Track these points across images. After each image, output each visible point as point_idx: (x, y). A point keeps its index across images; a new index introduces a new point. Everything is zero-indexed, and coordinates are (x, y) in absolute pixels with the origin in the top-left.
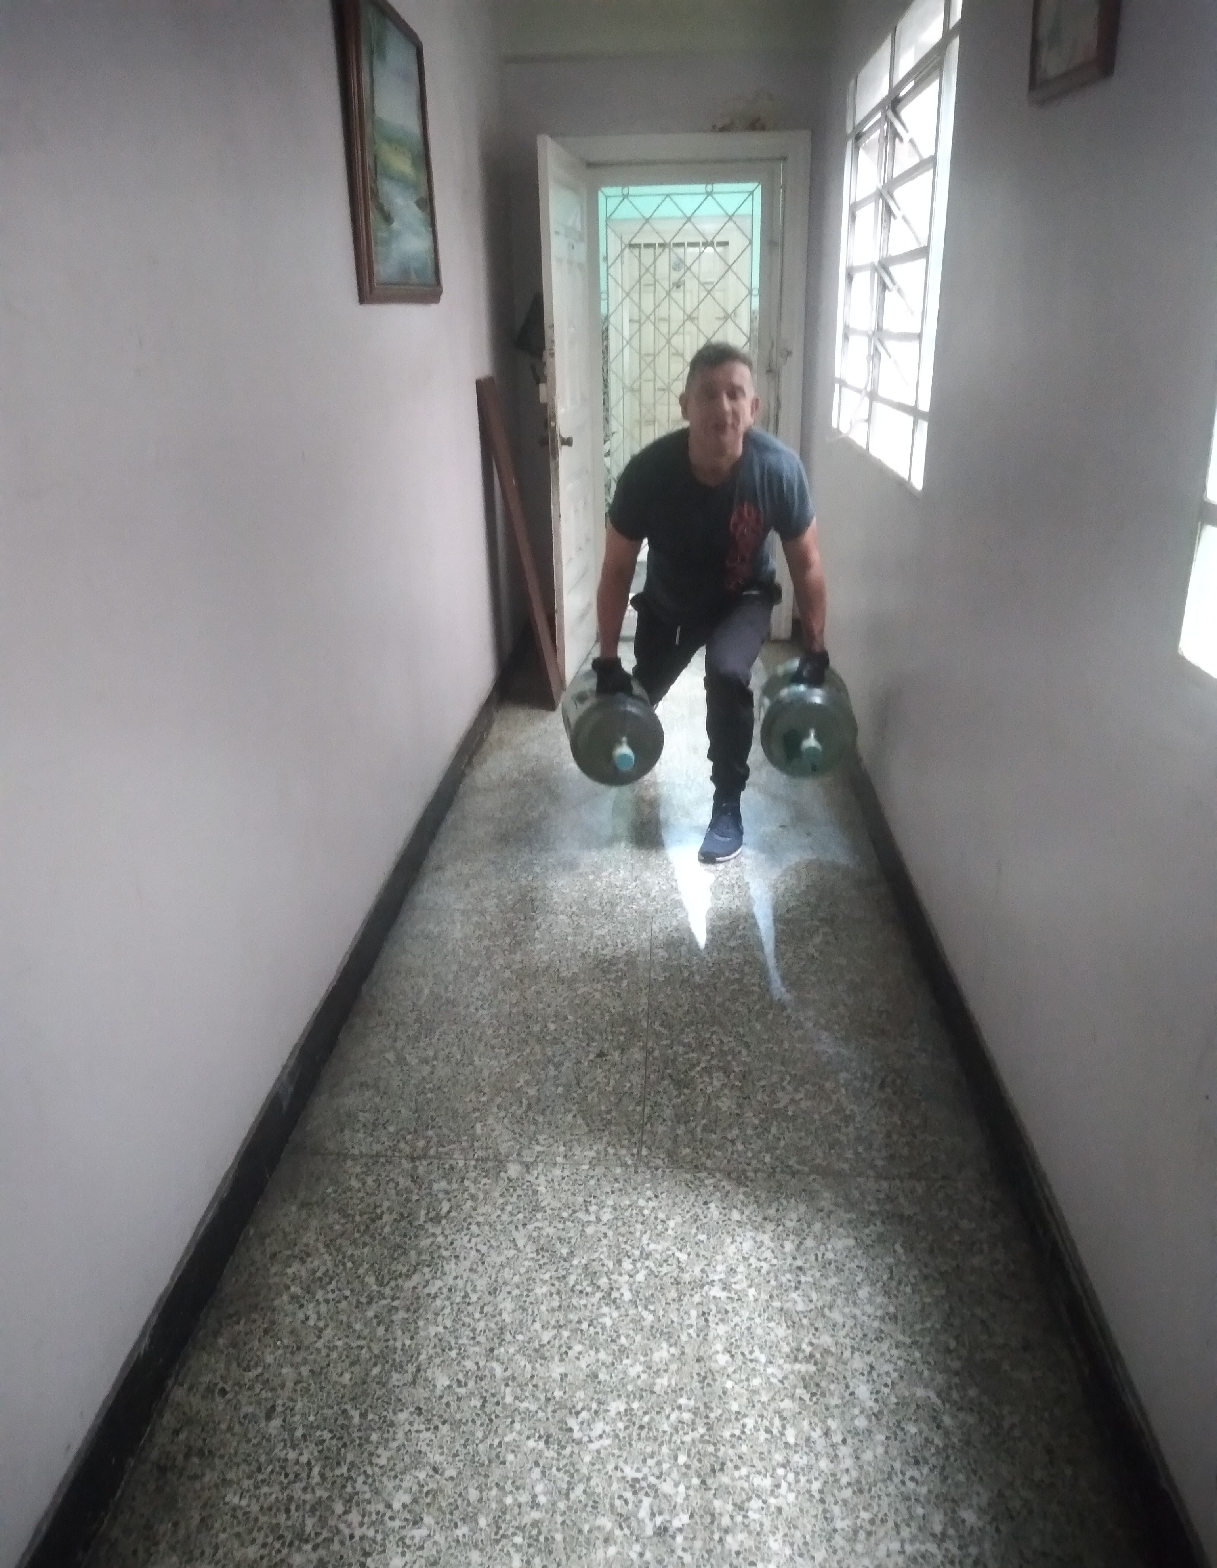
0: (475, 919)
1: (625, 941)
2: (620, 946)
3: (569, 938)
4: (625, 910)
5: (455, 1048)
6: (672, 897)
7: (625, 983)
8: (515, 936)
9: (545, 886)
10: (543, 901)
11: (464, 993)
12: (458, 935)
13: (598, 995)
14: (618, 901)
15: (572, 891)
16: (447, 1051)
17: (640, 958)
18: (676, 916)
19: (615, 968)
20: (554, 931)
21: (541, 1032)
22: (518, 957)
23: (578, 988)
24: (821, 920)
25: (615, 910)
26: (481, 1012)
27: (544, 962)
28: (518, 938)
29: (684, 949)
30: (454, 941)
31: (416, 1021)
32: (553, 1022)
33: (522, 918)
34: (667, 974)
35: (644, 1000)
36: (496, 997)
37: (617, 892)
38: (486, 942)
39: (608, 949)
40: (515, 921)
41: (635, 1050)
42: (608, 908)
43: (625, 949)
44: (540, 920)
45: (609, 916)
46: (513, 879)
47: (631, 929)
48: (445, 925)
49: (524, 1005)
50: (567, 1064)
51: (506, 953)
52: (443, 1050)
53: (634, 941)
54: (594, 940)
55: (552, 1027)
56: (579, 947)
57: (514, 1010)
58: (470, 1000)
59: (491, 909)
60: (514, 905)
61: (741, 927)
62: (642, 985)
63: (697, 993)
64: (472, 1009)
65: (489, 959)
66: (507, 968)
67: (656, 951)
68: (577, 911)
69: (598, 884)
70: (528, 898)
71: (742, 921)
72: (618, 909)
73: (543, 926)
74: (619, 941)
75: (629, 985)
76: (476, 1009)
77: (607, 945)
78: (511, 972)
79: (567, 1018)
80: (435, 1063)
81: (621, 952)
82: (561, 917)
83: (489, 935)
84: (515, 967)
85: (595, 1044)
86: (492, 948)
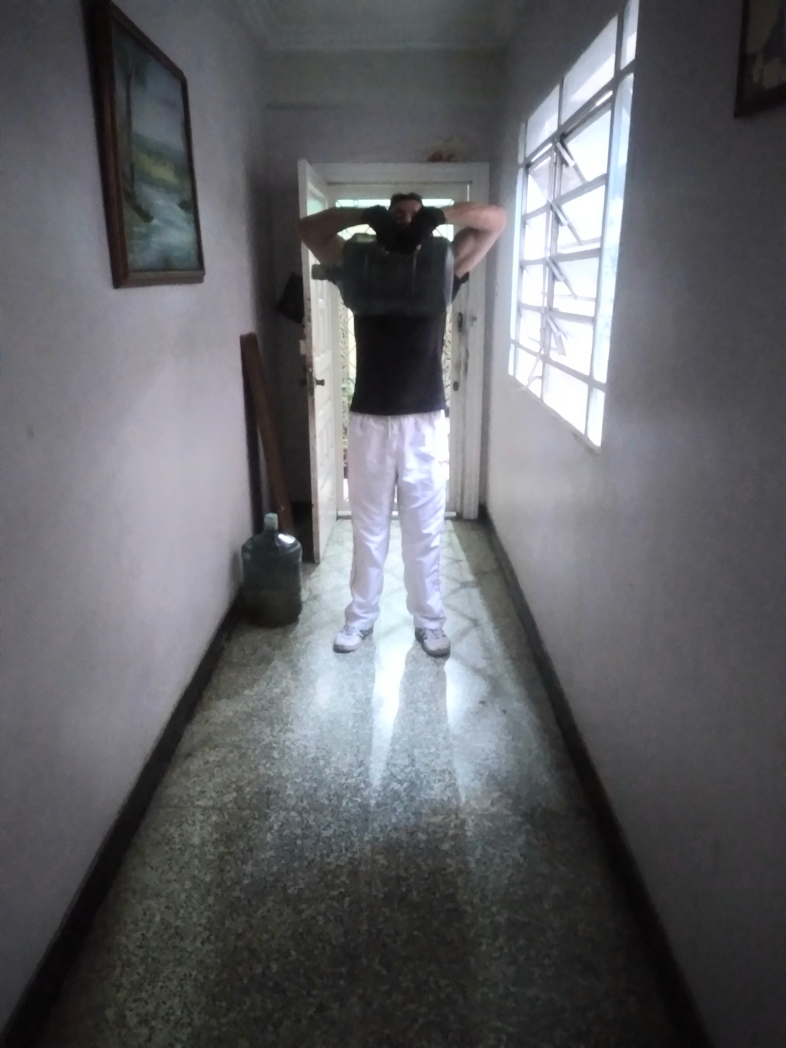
0: (214, 818)
1: (349, 843)
2: (344, 852)
3: (299, 842)
4: (351, 805)
5: (177, 1000)
6: (391, 787)
7: (347, 900)
8: (250, 838)
9: (280, 776)
10: (277, 793)
11: (195, 919)
12: (196, 840)
13: (321, 919)
14: (344, 792)
15: (304, 780)
16: (169, 1003)
17: (363, 868)
18: (395, 810)
19: (338, 882)
20: (284, 833)
21: (263, 974)
22: (249, 868)
23: (303, 911)
24: (524, 815)
25: (341, 804)
26: (208, 947)
27: (272, 874)
28: (251, 843)
29: (402, 854)
30: (192, 848)
31: (143, 960)
32: (276, 960)
33: (257, 816)
34: (386, 889)
35: (365, 927)
36: (223, 924)
37: (343, 781)
38: (222, 849)
39: (332, 856)
40: (250, 821)
41: (354, 1000)
42: (335, 802)
43: (349, 855)
44: (272, 819)
45: (335, 812)
46: (253, 766)
47: (354, 827)
48: (185, 827)
49: (249, 935)
50: (287, 1023)
51: (239, 862)
52: (164, 1003)
53: (357, 844)
54: (321, 844)
55: (275, 967)
56: (307, 854)
57: (240, 944)
58: (199, 929)
59: (229, 806)
60: (251, 798)
61: (452, 825)
62: (363, 905)
63: (415, 916)
64: (198, 944)
65: (222, 871)
66: (237, 883)
67: (377, 857)
68: (307, 806)
69: (327, 771)
70: (264, 791)
71: (453, 816)
72: (344, 803)
73: (276, 827)
74: (343, 844)
75: (351, 904)
76: (203, 943)
77: (332, 851)
78: (241, 890)
79: (289, 955)
80: (153, 1023)
81: (343, 861)
82: (293, 814)
83: (225, 839)
84: (246, 882)
85: (315, 992)
86: (226, 857)
